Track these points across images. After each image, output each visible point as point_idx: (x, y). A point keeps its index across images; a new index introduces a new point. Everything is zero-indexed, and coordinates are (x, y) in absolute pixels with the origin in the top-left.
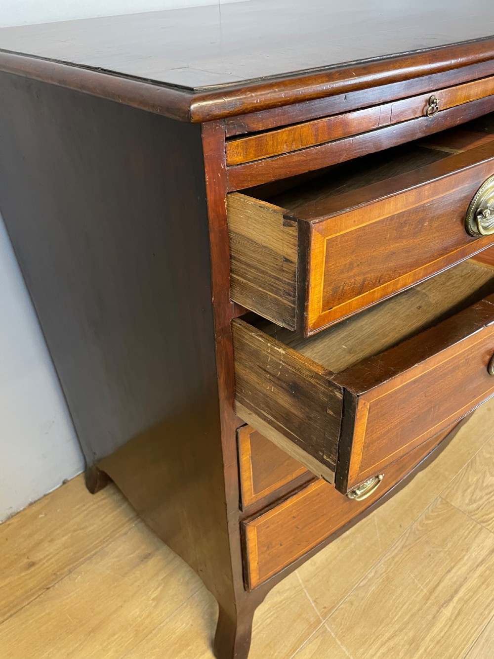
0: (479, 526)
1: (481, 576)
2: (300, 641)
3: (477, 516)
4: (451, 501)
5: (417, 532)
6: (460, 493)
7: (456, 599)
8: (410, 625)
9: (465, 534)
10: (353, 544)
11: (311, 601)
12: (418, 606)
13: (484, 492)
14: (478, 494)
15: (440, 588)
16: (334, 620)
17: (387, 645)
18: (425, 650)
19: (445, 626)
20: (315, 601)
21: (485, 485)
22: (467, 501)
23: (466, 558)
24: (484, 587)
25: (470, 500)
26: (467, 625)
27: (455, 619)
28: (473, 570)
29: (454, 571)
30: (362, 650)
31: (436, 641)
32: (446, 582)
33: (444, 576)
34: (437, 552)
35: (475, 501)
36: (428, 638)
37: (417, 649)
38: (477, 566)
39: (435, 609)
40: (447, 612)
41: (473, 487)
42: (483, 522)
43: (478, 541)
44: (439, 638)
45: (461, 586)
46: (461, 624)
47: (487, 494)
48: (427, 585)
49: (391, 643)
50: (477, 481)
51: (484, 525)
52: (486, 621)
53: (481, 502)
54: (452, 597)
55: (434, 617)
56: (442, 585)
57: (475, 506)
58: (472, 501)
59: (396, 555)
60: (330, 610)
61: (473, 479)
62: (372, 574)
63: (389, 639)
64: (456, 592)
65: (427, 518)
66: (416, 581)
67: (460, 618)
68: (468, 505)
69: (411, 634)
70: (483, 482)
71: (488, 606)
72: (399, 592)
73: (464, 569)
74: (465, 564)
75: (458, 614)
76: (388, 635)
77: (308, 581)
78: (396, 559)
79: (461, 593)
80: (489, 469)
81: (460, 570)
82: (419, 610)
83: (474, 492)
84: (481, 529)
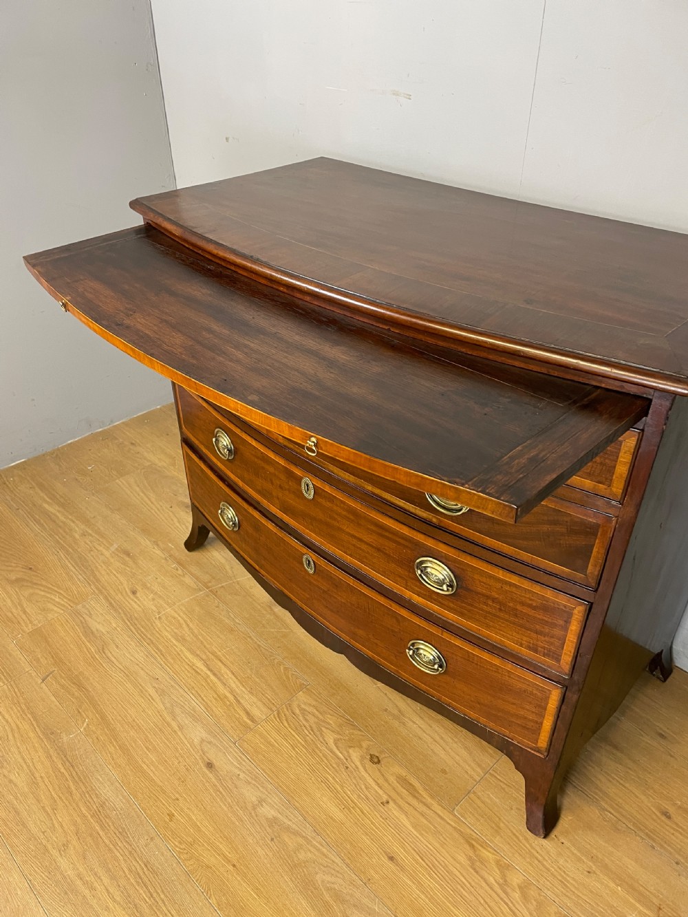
0: (274, 709)
1: (226, 697)
2: (197, 578)
3: (285, 710)
4: (303, 692)
5: (272, 658)
6: (314, 703)
7: (209, 673)
8: (195, 639)
9: (266, 695)
10: (265, 612)
11: (223, 584)
12: (208, 646)
13: (314, 726)
14: (312, 719)
15: (220, 664)
16: (207, 596)
17: (184, 623)
18: (175, 645)
19: (189, 661)
20: (222, 586)
21: (323, 728)
22: (303, 706)
23: (244, 689)
24: (215, 696)
25: (305, 710)
26: (187, 676)
27: (194, 669)
28: (232, 692)
29: (233, 677)
30: (184, 609)
31: (180, 653)
32: (224, 670)
33: (230, 670)
34: (251, 669)
35: (303, 715)
36: (183, 648)
37: (177, 640)
38: (234, 696)
39: (204, 657)
40: (199, 664)
41: (321, 717)
42: (278, 714)
43: (259, 704)
44: (182, 656)
45: (218, 678)
46: (188, 672)
47: (311, 727)
48: (224, 656)
49: (184, 626)
50: (329, 723)
51: (275, 713)
52: (186, 689)
53: (301, 718)
54: (211, 670)
55: (198, 655)
56: (223, 667)
57: (297, 711)
58: (303, 711)
59: (252, 639)
60: (214, 594)
61: (331, 720)
62: (238, 621)
63: (188, 625)
64: (215, 674)
65: (286, 669)
66: (228, 649)
67: (193, 672)
68: (299, 706)
69: (188, 638)
70: (327, 728)
71: (199, 694)
72: (222, 636)
73: (234, 685)
74: (238, 687)
75: (197, 672)
76: (191, 625)
77: (238, 584)
78: (249, 639)
79: (212, 677)
80: (345, 740)
81: (233, 682)
82: (205, 646)
83: (313, 715)
84: (271, 709)
